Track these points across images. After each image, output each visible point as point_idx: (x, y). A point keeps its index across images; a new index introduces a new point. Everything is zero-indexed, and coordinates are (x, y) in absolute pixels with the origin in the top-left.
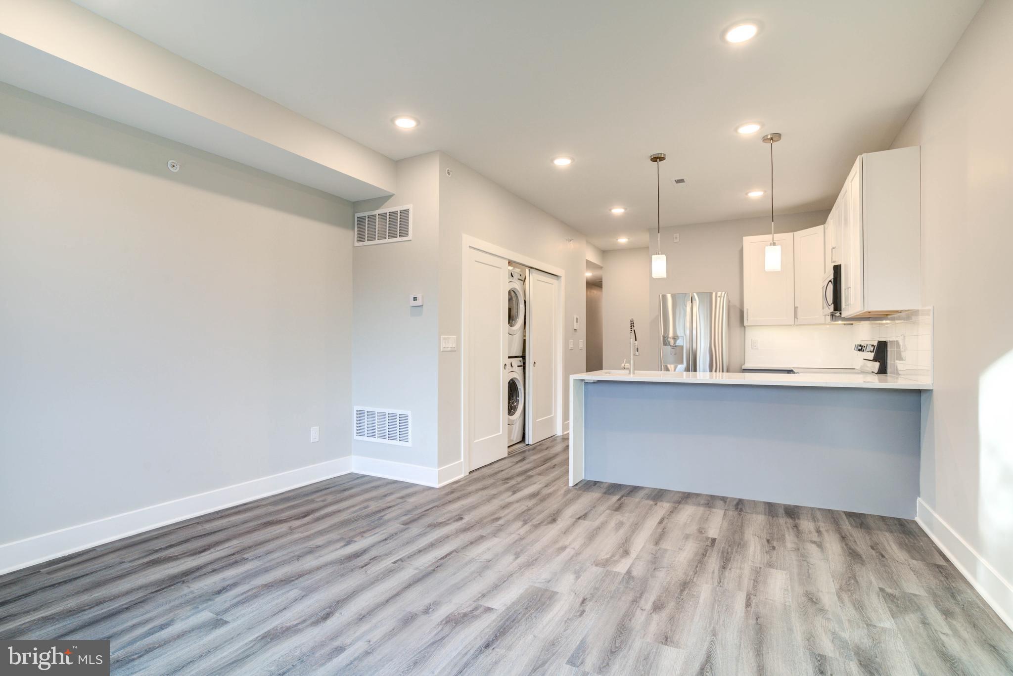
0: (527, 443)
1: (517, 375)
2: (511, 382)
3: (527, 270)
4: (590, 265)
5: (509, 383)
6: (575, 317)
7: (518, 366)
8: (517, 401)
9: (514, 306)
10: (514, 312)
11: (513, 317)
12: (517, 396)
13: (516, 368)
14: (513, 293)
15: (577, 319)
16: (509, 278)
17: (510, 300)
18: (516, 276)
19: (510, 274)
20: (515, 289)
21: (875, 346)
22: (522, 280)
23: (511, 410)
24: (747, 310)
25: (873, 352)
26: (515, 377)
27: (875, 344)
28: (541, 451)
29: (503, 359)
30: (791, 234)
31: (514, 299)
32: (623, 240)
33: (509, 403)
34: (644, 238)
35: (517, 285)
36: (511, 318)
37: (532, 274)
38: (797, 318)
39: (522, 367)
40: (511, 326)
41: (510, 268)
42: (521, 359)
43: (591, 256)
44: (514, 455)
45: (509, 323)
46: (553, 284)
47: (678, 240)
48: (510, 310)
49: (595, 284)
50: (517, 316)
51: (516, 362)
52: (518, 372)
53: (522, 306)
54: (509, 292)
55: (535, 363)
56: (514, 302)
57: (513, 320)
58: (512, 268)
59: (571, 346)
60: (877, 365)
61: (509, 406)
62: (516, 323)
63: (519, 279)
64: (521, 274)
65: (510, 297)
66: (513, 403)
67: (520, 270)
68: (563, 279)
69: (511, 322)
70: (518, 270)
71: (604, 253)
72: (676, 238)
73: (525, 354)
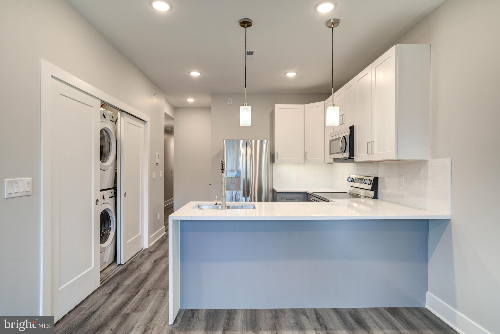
0: (119, 263)
1: (110, 206)
2: (104, 212)
3: (119, 113)
4: (167, 117)
5: (102, 213)
6: (157, 154)
7: (110, 198)
8: (109, 229)
9: (106, 144)
10: (106, 149)
11: (105, 154)
12: (109, 224)
13: (108, 200)
14: (104, 133)
15: (158, 155)
16: (101, 118)
17: (102, 138)
18: (108, 117)
19: (102, 114)
20: (107, 128)
21: (371, 181)
22: (114, 122)
23: (103, 237)
24: (277, 152)
25: (370, 184)
26: (108, 208)
27: (372, 179)
28: (133, 271)
29: (95, 194)
30: (303, 105)
31: (106, 138)
32: (191, 100)
33: (101, 232)
34: (206, 100)
35: (109, 126)
36: (103, 155)
37: (123, 116)
38: (307, 159)
39: (114, 198)
40: (103, 162)
41: (102, 109)
42: (113, 190)
43: (167, 110)
44: (107, 282)
45: (101, 159)
46: (141, 127)
47: (231, 103)
48: (102, 147)
49: (169, 131)
50: (109, 153)
51: (108, 194)
52: (110, 202)
53: (113, 145)
54: (101, 131)
55: (125, 193)
56: (106, 141)
57: (105, 157)
58: (105, 110)
59: (154, 176)
60: (372, 193)
61: (100, 236)
62: (108, 159)
63: (111, 120)
64: (113, 116)
65: (102, 136)
66: (105, 231)
67: (111, 112)
68: (149, 124)
69: (103, 158)
70: (110, 112)
71: (175, 109)
72: (230, 101)
73: (117, 185)
